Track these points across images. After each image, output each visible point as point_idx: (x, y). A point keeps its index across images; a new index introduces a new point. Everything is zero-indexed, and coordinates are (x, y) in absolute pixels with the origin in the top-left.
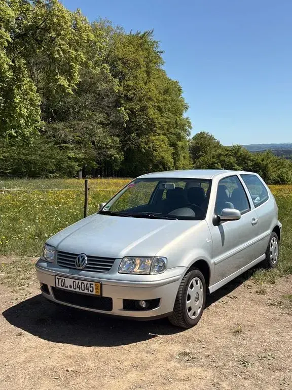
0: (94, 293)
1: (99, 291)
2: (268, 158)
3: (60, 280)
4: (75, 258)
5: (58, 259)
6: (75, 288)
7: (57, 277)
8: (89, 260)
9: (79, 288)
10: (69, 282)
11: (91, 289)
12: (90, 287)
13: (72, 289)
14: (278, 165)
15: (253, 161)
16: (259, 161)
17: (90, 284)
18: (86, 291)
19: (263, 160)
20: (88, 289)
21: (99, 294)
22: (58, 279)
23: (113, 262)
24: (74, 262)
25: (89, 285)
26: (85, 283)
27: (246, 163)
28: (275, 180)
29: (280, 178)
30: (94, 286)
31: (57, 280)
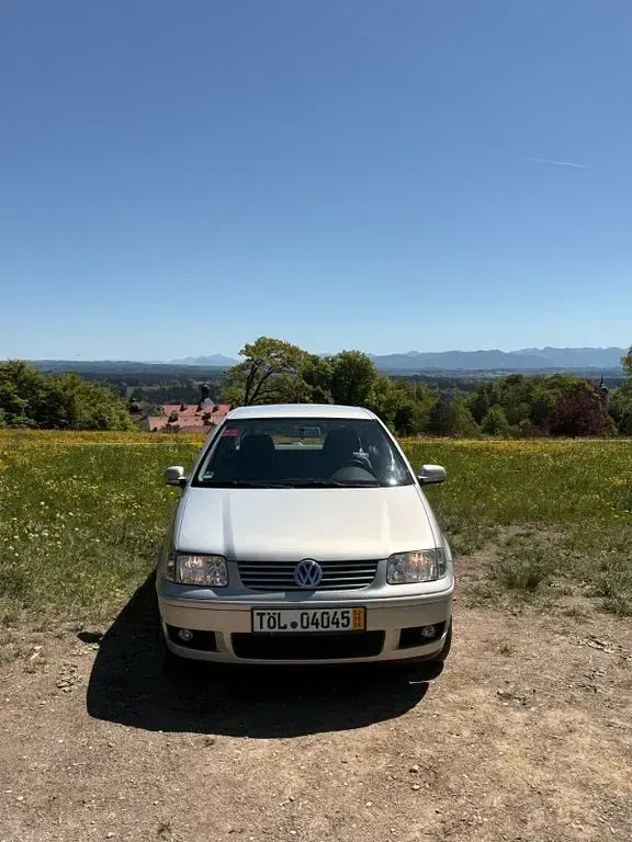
0: (351, 627)
1: (362, 622)
2: (75, 385)
3: (265, 618)
4: (293, 570)
5: (242, 576)
6: (305, 624)
7: (255, 612)
8: (324, 570)
9: (317, 624)
10: (288, 618)
11: (345, 621)
12: (343, 618)
13: (299, 629)
14: (92, 398)
15: (47, 390)
16: (59, 389)
17: (343, 613)
18: (333, 628)
19: (65, 389)
20: (337, 624)
21: (362, 628)
22: (261, 615)
23: (375, 568)
24: (292, 577)
25: (339, 616)
26: (331, 612)
27: (34, 393)
28: (89, 422)
29: (97, 418)
30: (350, 615)
31: (257, 618)
